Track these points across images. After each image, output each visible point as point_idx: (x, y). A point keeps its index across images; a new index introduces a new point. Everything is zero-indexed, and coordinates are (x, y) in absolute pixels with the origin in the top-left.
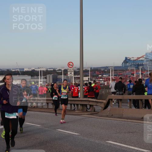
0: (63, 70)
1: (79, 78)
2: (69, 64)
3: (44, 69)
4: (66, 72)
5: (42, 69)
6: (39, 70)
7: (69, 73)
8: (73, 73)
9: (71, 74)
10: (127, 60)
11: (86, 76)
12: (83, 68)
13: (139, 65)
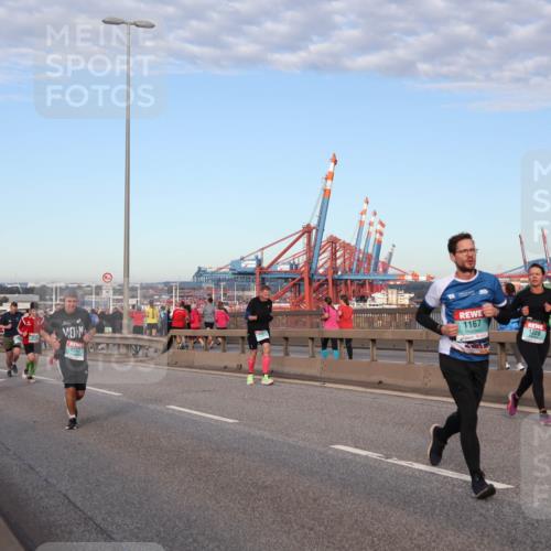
0: (94, 285)
1: (121, 300)
2: (105, 276)
3: (63, 285)
4: (98, 289)
5: (58, 285)
6: (54, 285)
7: (104, 292)
8: (111, 292)
9: (107, 294)
10: (200, 272)
11: (133, 297)
12: (128, 283)
13: (219, 280)
